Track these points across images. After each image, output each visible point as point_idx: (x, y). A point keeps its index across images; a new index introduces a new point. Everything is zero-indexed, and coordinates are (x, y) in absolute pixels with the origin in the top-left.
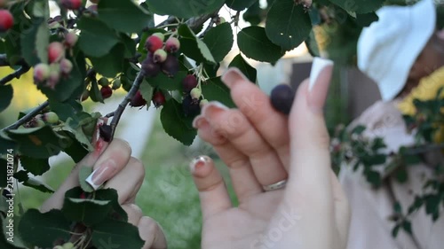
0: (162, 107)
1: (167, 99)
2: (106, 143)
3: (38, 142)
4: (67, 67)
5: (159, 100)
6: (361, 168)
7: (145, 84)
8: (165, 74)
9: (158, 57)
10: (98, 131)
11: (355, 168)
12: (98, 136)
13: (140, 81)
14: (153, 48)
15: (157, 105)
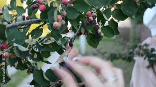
0: (87, 36)
1: (89, 33)
2: (71, 47)
3: (51, 47)
4: (64, 23)
5: (86, 33)
6: (147, 58)
7: (82, 28)
8: (92, 25)
9: (90, 19)
10: (68, 43)
11: (145, 58)
12: (68, 45)
13: (81, 27)
14: (88, 16)
15: (86, 35)
